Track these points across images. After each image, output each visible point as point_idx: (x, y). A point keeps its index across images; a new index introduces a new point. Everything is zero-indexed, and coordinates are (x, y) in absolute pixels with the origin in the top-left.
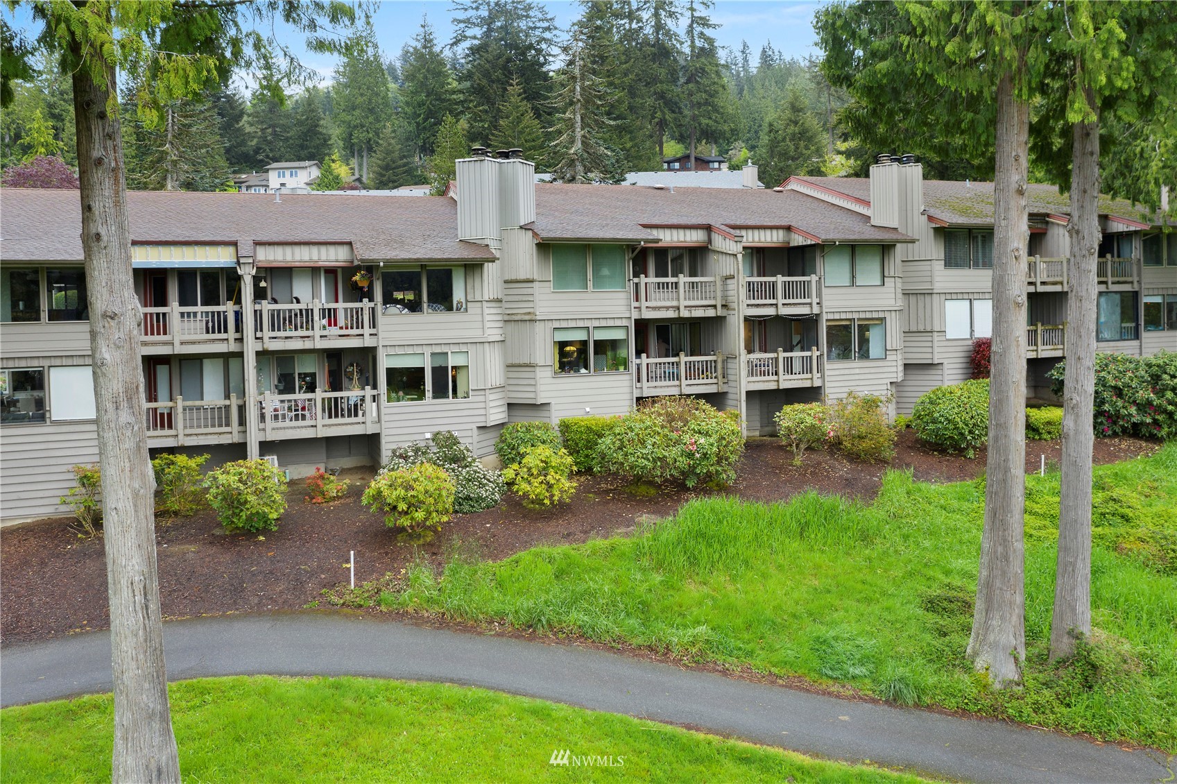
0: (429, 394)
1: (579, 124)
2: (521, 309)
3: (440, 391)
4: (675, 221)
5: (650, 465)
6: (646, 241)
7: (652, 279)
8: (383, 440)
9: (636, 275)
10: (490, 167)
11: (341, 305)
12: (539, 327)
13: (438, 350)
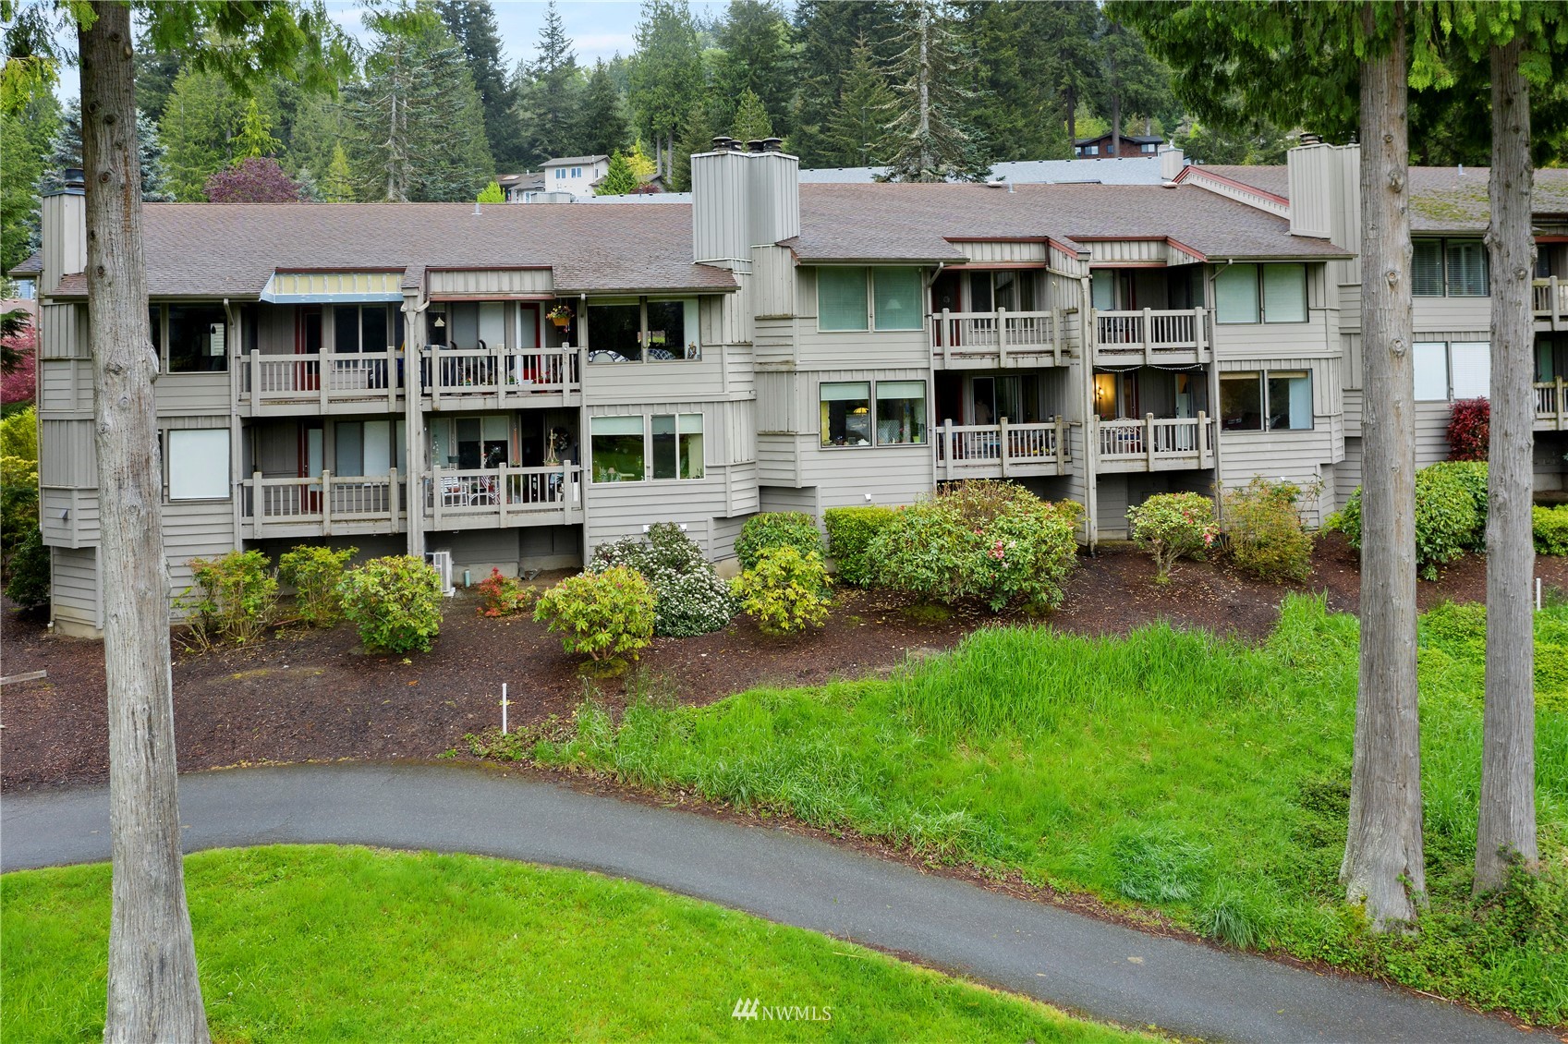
0: (649, 472)
1: (926, 98)
2: (776, 356)
3: (665, 467)
4: (998, 233)
5: (934, 577)
6: (947, 262)
7: (967, 315)
8: (587, 535)
9: (937, 309)
10: (735, 164)
11: (544, 351)
12: (800, 381)
13: (661, 411)
